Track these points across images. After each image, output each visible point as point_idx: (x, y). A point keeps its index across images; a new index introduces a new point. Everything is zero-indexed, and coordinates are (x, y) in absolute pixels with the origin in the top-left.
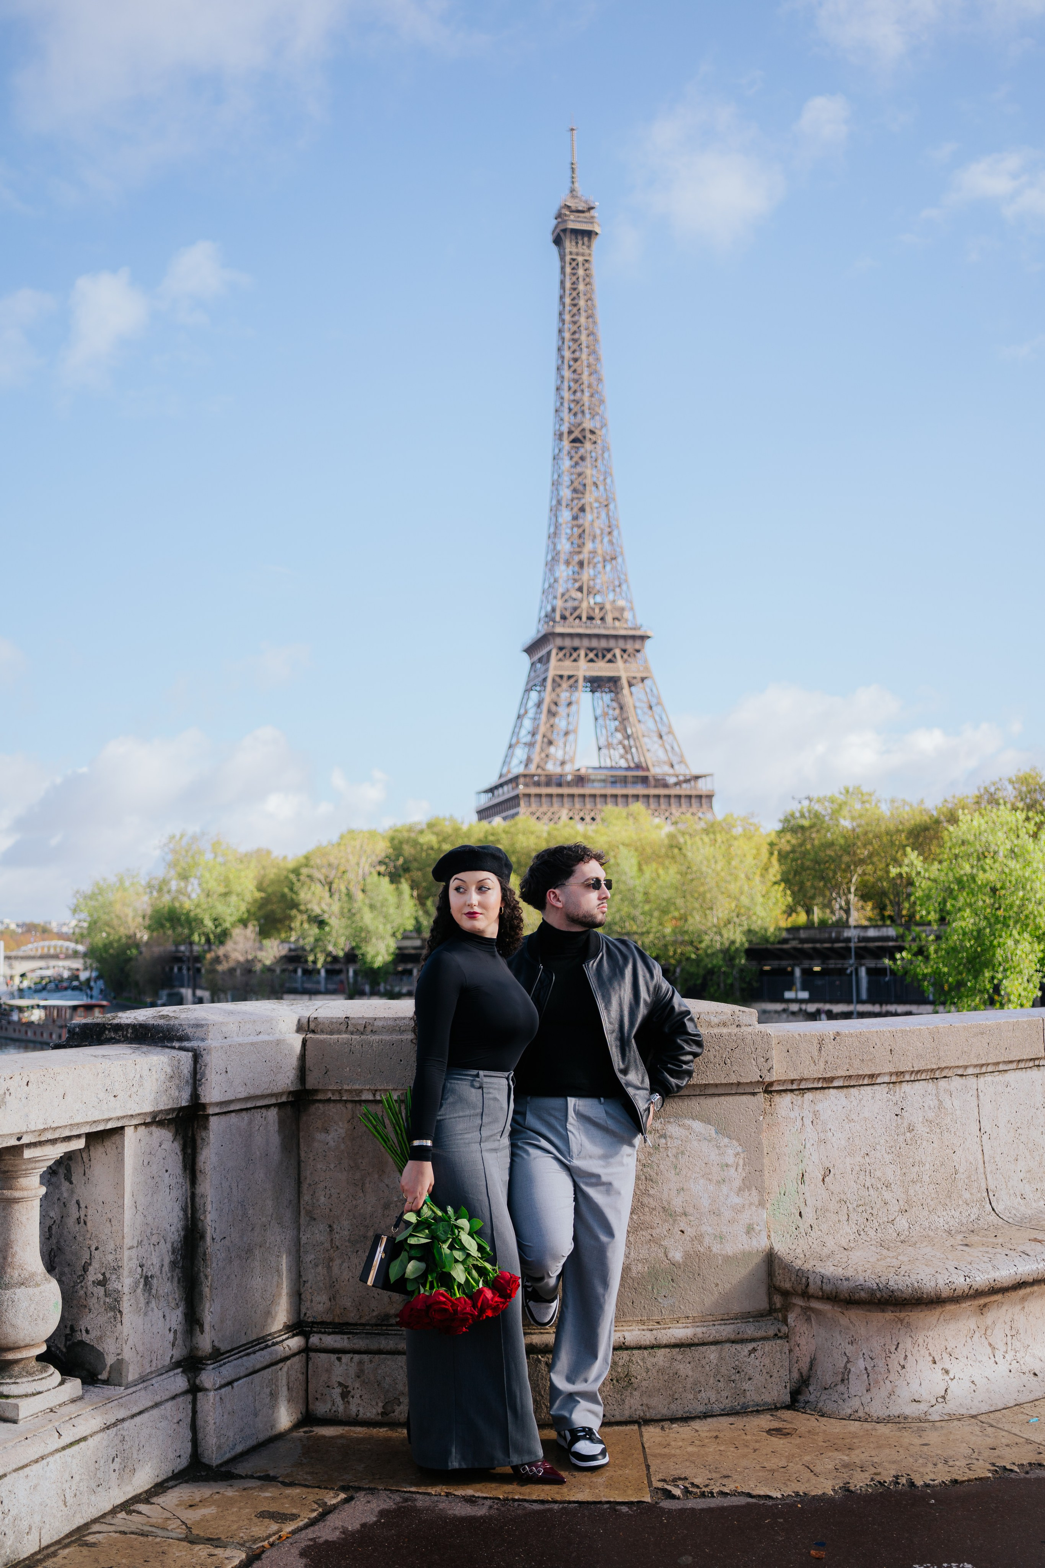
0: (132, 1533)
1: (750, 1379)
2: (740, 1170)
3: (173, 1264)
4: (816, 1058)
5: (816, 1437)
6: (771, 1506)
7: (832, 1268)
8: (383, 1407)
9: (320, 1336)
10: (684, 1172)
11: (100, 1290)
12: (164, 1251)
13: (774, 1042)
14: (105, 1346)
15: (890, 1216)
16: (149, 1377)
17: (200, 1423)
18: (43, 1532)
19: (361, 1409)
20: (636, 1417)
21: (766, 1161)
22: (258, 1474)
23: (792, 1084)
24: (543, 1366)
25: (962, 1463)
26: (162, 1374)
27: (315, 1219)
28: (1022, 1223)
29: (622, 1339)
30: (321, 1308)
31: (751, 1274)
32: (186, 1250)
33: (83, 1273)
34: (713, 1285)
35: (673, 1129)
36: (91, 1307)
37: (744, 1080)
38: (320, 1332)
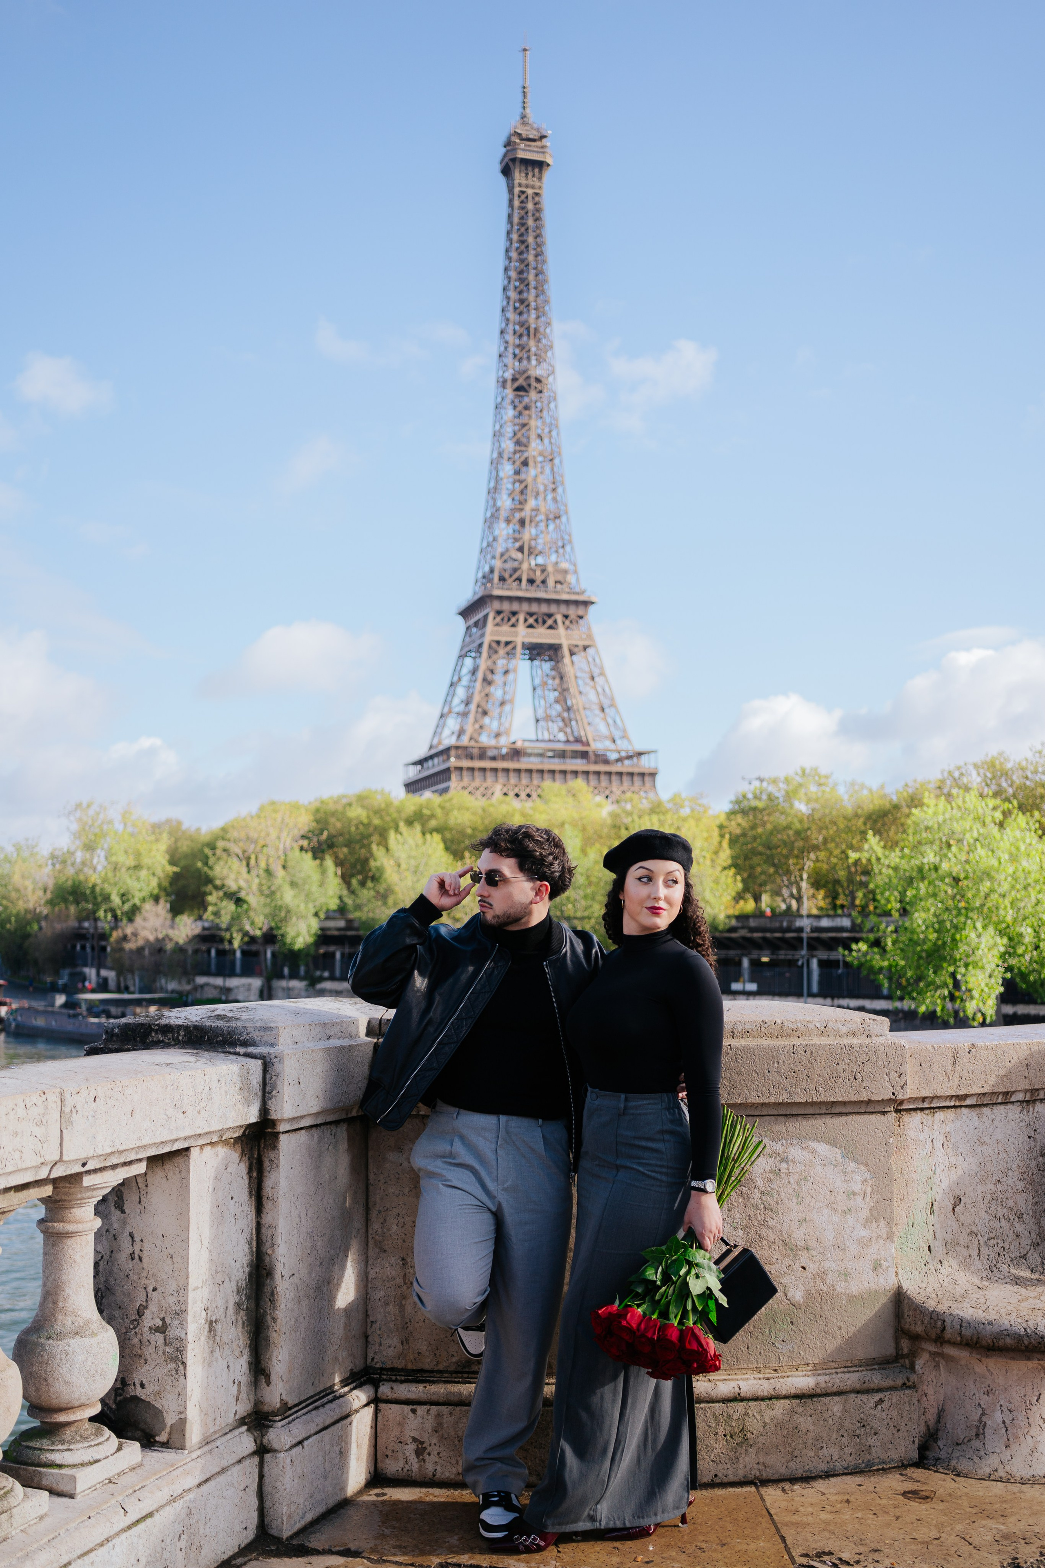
1: (876, 1434)
2: (867, 1199)
3: (238, 1305)
4: (950, 1073)
5: (960, 1502)
7: (971, 1311)
9: (391, 1384)
10: (806, 1201)
11: (159, 1337)
12: (229, 1291)
13: (907, 1054)
14: (164, 1403)
16: (213, 1438)
17: (267, 1489)
19: (438, 1468)
20: (751, 1477)
21: (894, 1188)
22: (337, 1549)
23: (923, 1101)
26: (226, 1434)
27: (385, 1251)
29: (737, 1389)
30: (391, 1352)
31: (877, 1315)
32: (251, 1289)
33: (137, 1317)
34: (836, 1329)
35: (796, 1153)
36: (148, 1357)
37: (875, 1098)
38: (390, 1380)
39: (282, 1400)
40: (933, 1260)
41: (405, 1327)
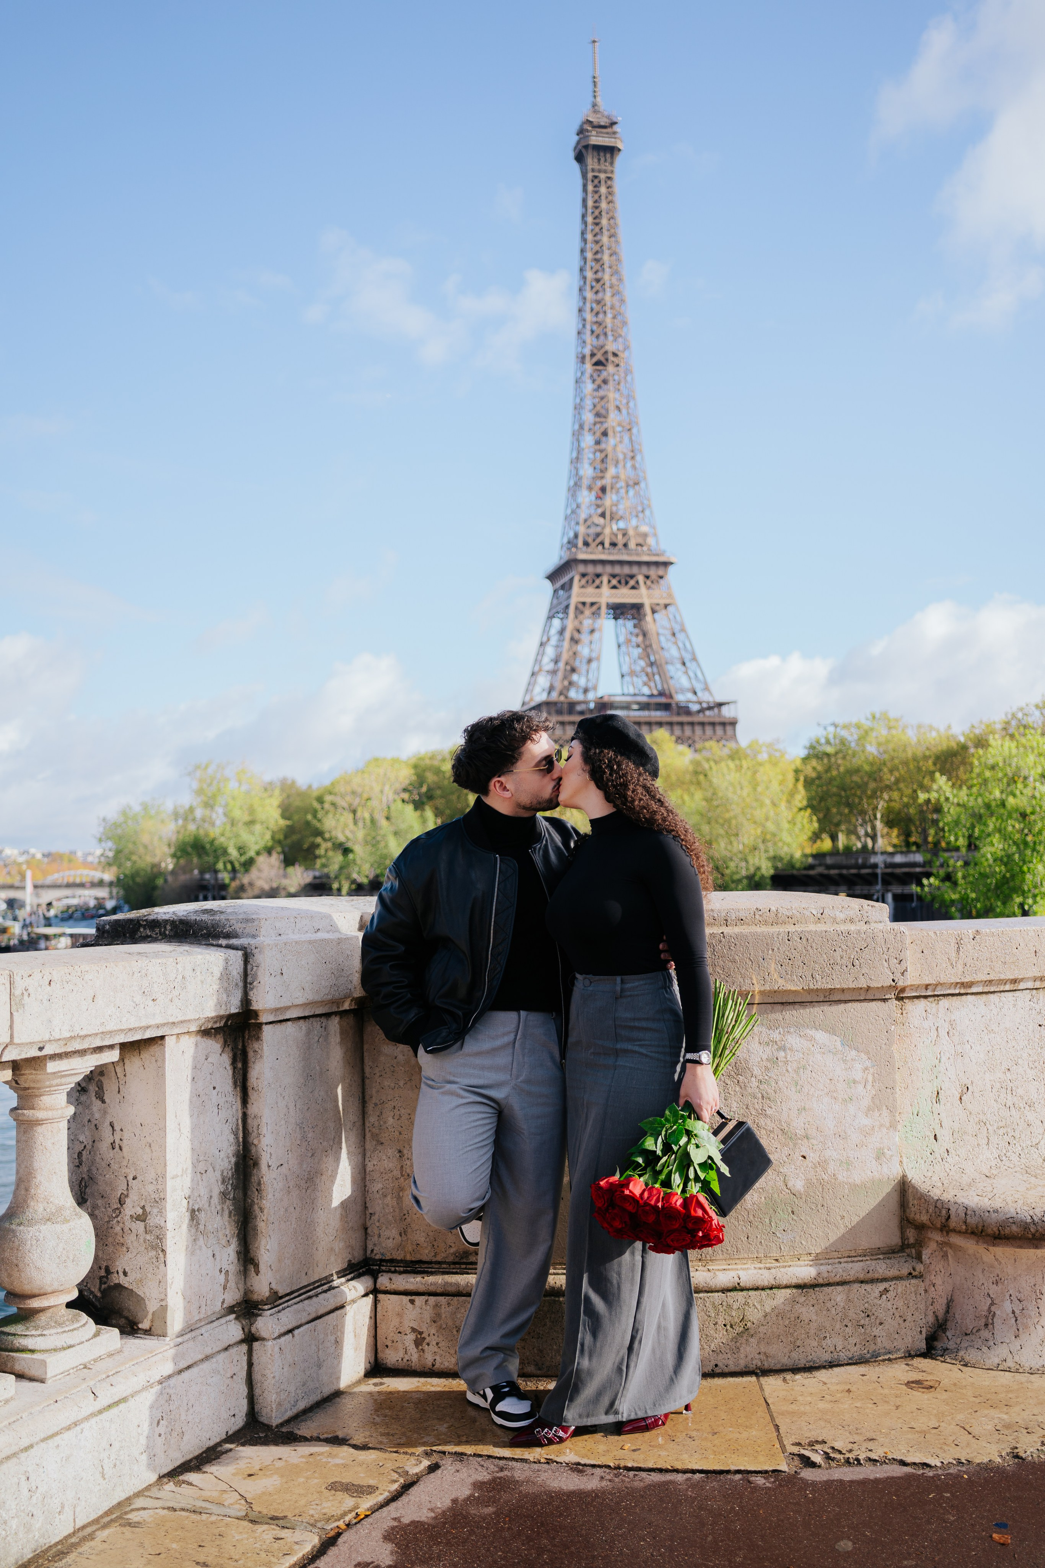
0: (183, 1510)
1: (881, 1324)
2: (869, 1087)
3: (224, 1195)
4: (954, 960)
5: (964, 1391)
6: (933, 1477)
7: (976, 1199)
9: (390, 1275)
10: (806, 1090)
11: (140, 1226)
12: (213, 1180)
13: (908, 941)
14: (146, 1290)
15: (1034, 1140)
16: (198, 1326)
17: (256, 1376)
18: (78, 1510)
19: (438, 1358)
20: (752, 1367)
21: (898, 1076)
22: (325, 1436)
23: (926, 989)
26: (212, 1322)
27: (382, 1143)
29: (737, 1279)
30: (390, 1244)
31: (882, 1205)
32: (238, 1179)
33: (119, 1206)
34: (839, 1218)
35: (793, 1040)
36: (130, 1245)
37: (874, 984)
38: (389, 1271)
39: (271, 1289)
40: (939, 1149)
41: (403, 1218)
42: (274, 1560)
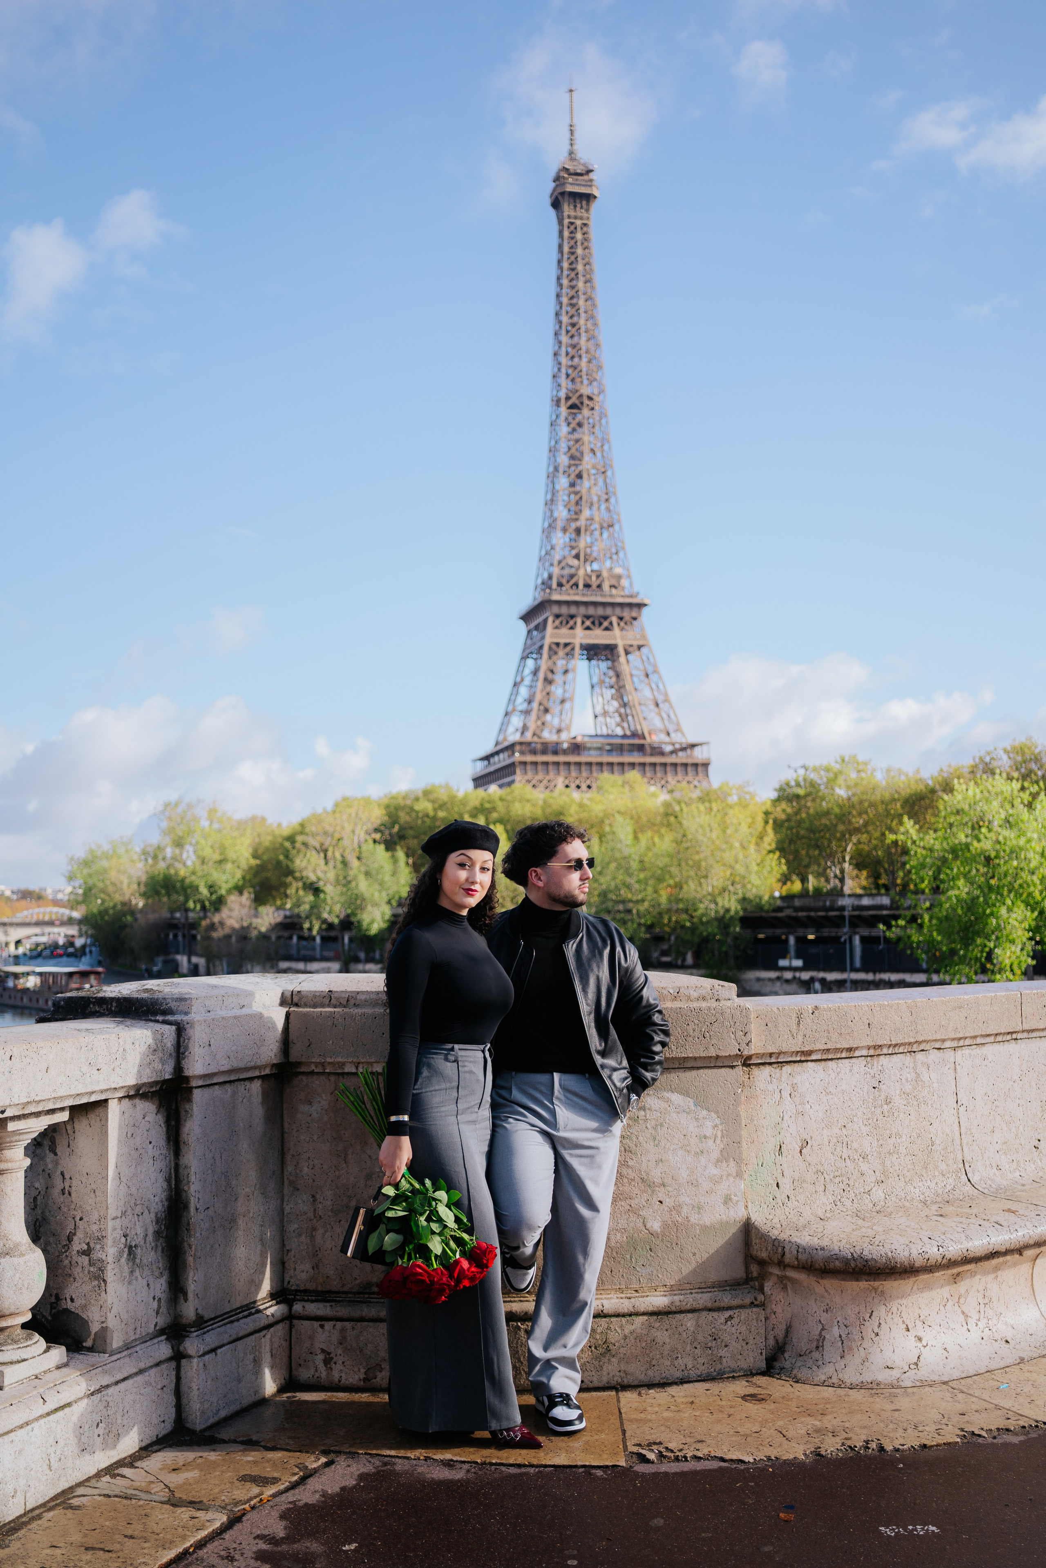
0: (116, 1496)
1: (726, 1346)
2: (718, 1141)
3: (157, 1234)
4: (794, 1031)
5: (790, 1403)
6: (743, 1470)
7: (808, 1238)
8: (365, 1373)
9: (303, 1303)
10: (663, 1144)
11: (85, 1260)
12: (148, 1221)
13: (753, 1016)
14: (90, 1314)
15: (866, 1187)
16: (134, 1344)
17: (184, 1389)
18: (28, 1495)
19: (343, 1375)
20: (613, 1383)
21: (744, 1133)
22: (241, 1439)
23: (770, 1057)
24: (522, 1333)
25: (932, 1428)
26: (146, 1341)
27: (298, 1189)
28: (997, 1194)
29: (600, 1307)
30: (304, 1276)
31: (729, 1243)
32: (168, 1219)
33: (68, 1242)
34: (691, 1255)
35: (651, 1102)
36: (76, 1276)
37: (722, 1054)
38: (303, 1300)
40: (781, 1196)
41: (315, 1255)
42: (188, 1533)
